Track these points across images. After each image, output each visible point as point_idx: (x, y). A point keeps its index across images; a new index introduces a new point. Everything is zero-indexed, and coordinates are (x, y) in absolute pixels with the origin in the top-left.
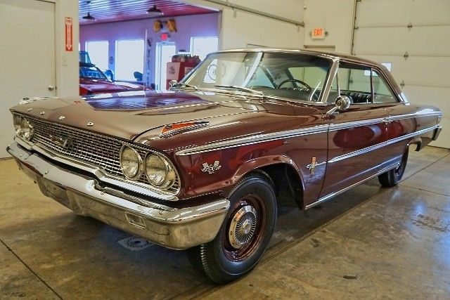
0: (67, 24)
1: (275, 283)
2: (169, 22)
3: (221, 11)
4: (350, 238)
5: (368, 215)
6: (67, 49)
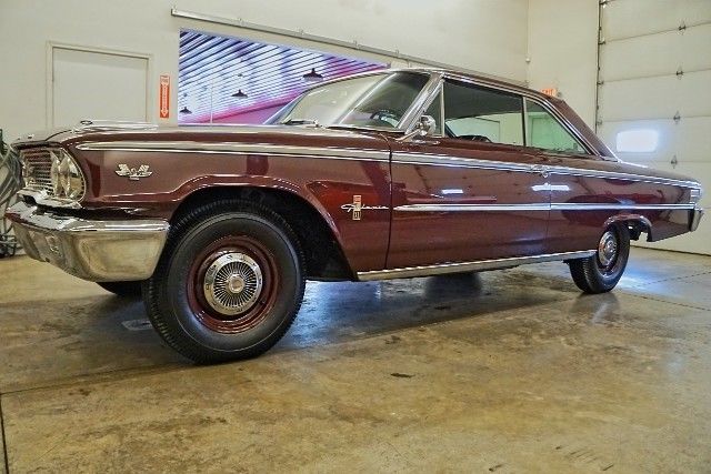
0: (163, 84)
3: (389, 66)
5: (519, 319)
6: (162, 116)
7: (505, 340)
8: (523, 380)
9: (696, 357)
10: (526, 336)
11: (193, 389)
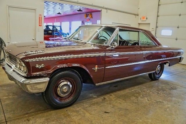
0: (40, 17)
1: (76, 111)
2: (90, 15)
3: (101, 10)
4: (120, 98)
5: (135, 91)
6: (39, 26)
7: (132, 99)
8: (137, 114)
9: (179, 105)
10: (137, 97)
11: (56, 118)
